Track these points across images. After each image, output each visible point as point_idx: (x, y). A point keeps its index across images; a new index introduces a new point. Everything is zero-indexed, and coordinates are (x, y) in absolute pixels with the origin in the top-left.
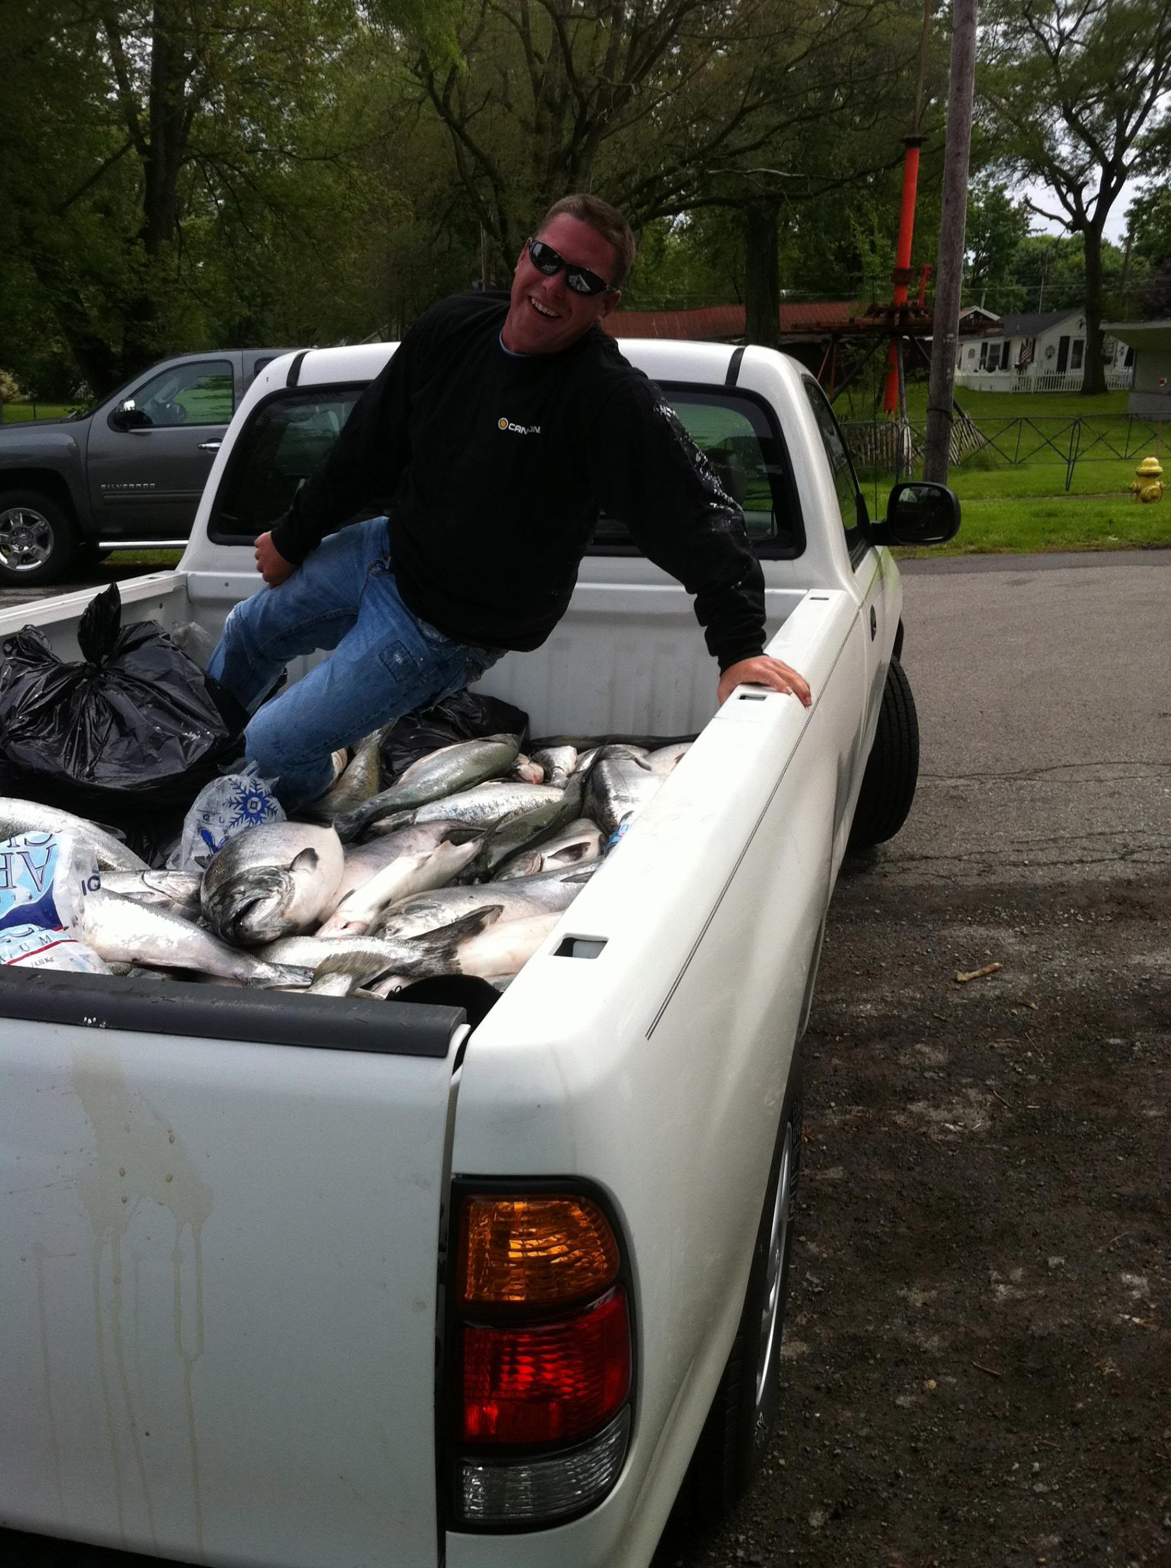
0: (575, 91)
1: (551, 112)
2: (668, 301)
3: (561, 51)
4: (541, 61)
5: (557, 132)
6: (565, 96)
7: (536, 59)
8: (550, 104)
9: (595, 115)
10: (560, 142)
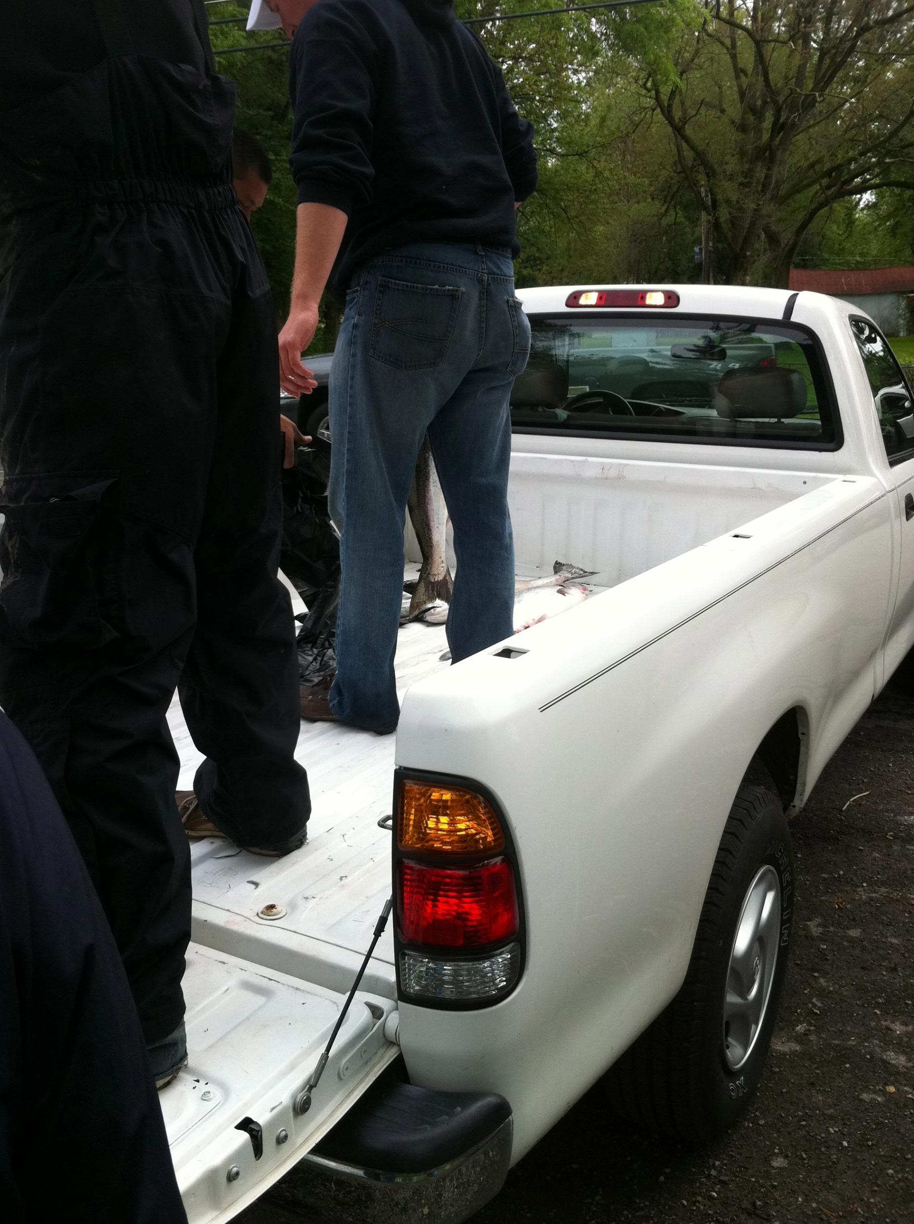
0: (772, 99)
1: (753, 115)
2: (858, 262)
3: (760, 67)
4: (746, 74)
5: (759, 131)
6: (765, 103)
7: (742, 75)
8: (752, 109)
9: (788, 118)
10: (760, 138)
